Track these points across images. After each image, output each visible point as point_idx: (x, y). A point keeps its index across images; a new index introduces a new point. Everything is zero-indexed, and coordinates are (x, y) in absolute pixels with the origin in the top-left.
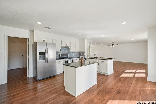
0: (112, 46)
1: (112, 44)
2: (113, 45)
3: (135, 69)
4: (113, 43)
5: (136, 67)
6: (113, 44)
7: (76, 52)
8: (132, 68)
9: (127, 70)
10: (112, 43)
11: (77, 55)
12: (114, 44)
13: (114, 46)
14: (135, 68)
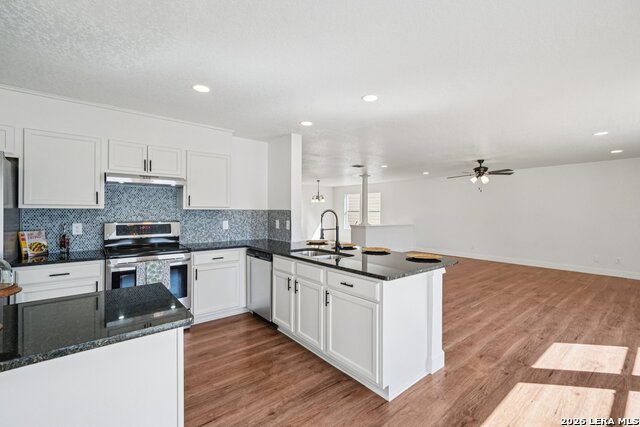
0: (474, 180)
1: (476, 170)
2: (480, 175)
3: (619, 332)
4: (480, 162)
5: (627, 318)
6: (480, 171)
7: (242, 212)
8: (595, 324)
9: (560, 340)
10: (478, 165)
11: (248, 228)
12: (486, 169)
13: (485, 179)
14: (617, 322)
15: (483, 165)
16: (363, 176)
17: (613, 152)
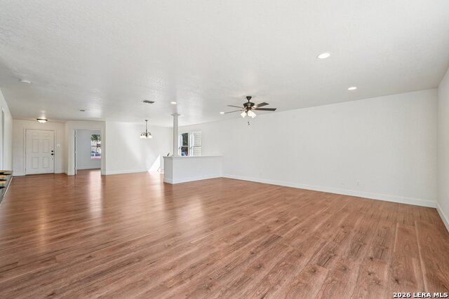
1: (246, 105)
4: (249, 98)
6: (248, 106)
10: (247, 101)
12: (253, 104)
15: (250, 101)
16: (174, 115)
17: (350, 89)
